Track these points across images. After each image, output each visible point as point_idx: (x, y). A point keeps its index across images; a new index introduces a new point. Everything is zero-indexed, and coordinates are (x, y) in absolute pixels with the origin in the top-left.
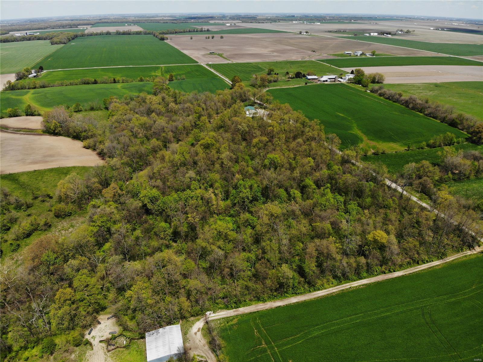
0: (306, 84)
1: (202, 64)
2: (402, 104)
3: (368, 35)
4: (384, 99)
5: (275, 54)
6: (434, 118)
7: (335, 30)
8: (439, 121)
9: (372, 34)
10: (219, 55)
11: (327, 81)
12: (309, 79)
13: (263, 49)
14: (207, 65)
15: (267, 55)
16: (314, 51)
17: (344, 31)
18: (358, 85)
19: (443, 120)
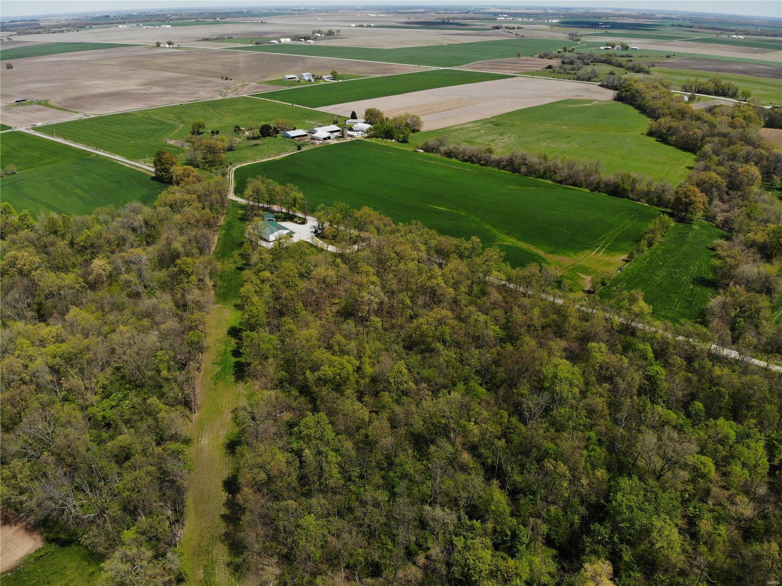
0: (299, 148)
1: (22, 129)
2: (504, 168)
3: (276, 42)
4: (461, 162)
5: (156, 89)
6: (574, 184)
7: (215, 37)
8: (587, 190)
9: (283, 40)
10: (39, 103)
11: (329, 138)
12: (293, 137)
13: (122, 82)
14: (33, 129)
15: (143, 94)
16: (227, 79)
17: (230, 38)
18: (389, 140)
19: (596, 187)
